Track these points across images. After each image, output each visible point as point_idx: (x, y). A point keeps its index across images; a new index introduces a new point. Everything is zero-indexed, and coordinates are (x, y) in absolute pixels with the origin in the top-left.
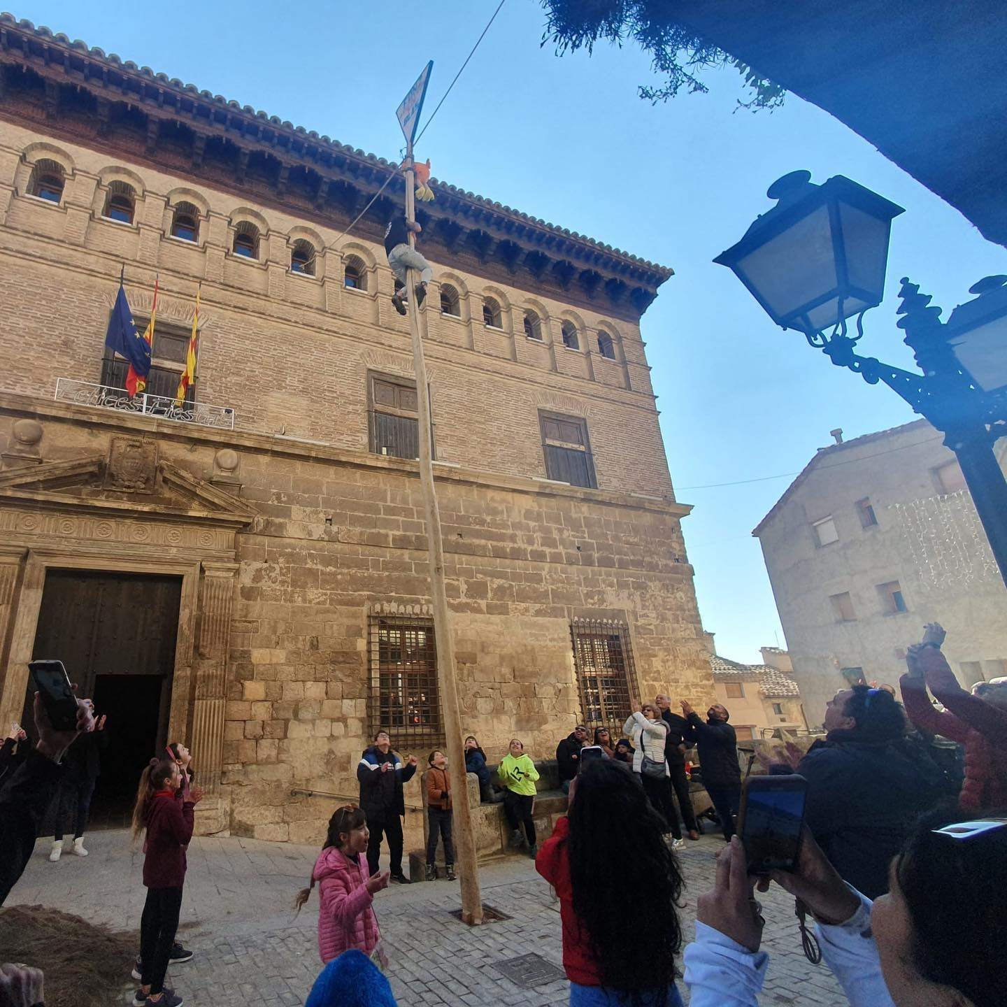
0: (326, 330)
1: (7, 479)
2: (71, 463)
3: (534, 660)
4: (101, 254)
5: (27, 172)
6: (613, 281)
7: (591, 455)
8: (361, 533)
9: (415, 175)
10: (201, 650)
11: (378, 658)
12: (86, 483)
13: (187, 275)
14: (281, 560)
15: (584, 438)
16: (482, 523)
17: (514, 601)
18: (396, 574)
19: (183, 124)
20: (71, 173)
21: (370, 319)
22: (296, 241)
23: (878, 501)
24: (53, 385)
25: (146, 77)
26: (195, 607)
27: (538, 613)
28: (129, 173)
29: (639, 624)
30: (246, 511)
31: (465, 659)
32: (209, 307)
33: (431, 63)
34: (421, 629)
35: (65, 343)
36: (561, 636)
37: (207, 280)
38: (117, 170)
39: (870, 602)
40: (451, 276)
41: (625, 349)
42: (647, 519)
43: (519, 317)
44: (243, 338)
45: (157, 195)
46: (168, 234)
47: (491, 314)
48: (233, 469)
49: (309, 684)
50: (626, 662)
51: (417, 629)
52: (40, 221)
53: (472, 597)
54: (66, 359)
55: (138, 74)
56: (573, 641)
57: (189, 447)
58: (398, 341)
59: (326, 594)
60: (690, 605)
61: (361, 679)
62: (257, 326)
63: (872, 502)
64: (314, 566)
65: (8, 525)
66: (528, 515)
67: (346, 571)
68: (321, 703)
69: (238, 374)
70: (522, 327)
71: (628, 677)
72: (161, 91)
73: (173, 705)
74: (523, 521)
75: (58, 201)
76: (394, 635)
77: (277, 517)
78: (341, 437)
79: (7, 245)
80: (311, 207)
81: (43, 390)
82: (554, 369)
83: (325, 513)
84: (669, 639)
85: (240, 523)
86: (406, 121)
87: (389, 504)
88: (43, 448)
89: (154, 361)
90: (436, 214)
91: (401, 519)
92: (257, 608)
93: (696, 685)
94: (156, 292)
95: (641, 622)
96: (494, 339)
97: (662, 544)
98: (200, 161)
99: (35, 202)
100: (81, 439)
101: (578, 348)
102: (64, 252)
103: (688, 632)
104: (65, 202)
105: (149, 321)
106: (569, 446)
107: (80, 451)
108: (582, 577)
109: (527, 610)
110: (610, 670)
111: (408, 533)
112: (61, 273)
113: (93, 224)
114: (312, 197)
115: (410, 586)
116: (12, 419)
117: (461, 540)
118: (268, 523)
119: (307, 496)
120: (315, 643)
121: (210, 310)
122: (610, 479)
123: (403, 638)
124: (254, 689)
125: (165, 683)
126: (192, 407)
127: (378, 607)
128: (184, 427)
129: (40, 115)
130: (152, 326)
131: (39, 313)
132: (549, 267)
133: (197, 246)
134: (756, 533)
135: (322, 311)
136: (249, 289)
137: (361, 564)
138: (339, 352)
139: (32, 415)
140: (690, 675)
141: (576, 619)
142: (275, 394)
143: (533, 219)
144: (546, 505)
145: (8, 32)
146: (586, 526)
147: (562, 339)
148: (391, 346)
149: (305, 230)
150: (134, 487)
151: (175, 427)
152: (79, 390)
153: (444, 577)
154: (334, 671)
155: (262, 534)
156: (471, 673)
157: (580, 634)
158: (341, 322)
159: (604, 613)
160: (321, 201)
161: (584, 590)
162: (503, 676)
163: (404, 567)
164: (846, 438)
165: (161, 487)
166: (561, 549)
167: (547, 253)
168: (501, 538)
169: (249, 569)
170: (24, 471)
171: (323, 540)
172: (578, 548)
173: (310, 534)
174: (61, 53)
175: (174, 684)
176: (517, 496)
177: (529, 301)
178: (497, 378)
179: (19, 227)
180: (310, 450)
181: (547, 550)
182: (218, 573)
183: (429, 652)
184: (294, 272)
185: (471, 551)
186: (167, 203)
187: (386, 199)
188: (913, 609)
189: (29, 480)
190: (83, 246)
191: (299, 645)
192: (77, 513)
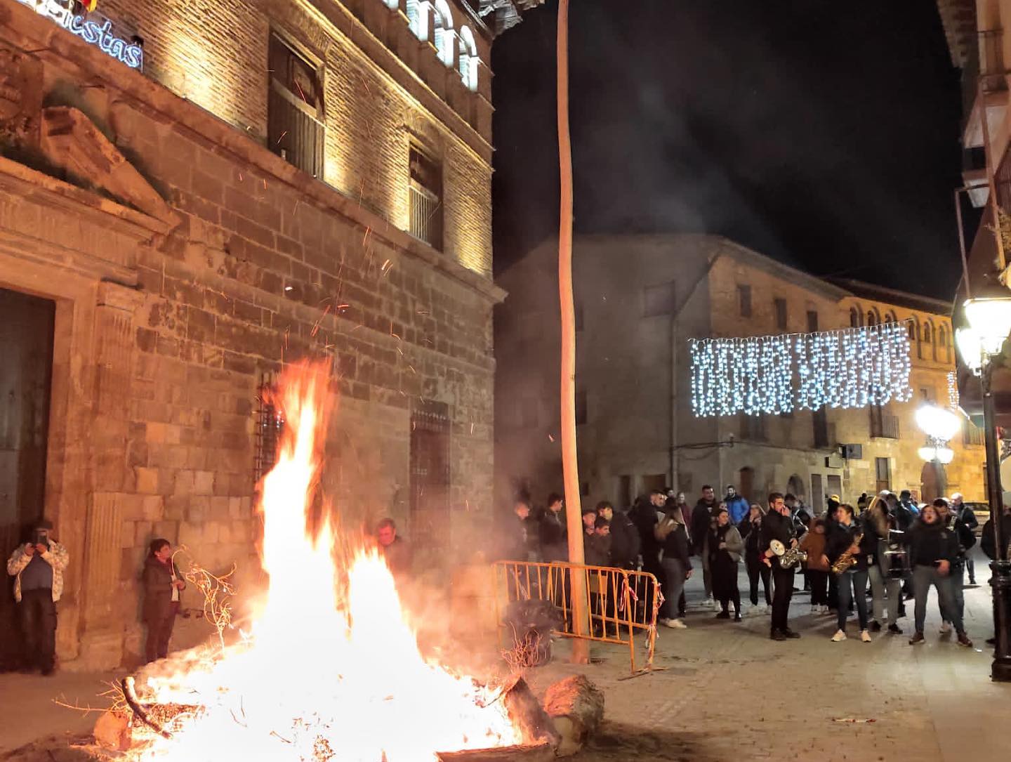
8: (259, 273)
17: (374, 384)
27: (391, 401)
29: (456, 421)
49: (199, 474)
56: (411, 436)
59: (220, 352)
64: (211, 312)
66: (392, 277)
67: (240, 322)
68: (209, 499)
74: (388, 284)
87: (282, 234)
91: (291, 258)
92: (153, 363)
95: (458, 419)
108: (424, 361)
109: (382, 396)
111: (297, 280)
118: (169, 237)
119: (206, 202)
120: (208, 420)
124: (149, 477)
127: (266, 377)
137: (255, 315)
141: (416, 411)
144: (407, 267)
146: (432, 300)
154: (224, 457)
159: (434, 406)
161: (424, 377)
166: (413, 325)
168: (371, 302)
172: (425, 326)
173: (210, 262)
181: (404, 324)
191: (194, 421)
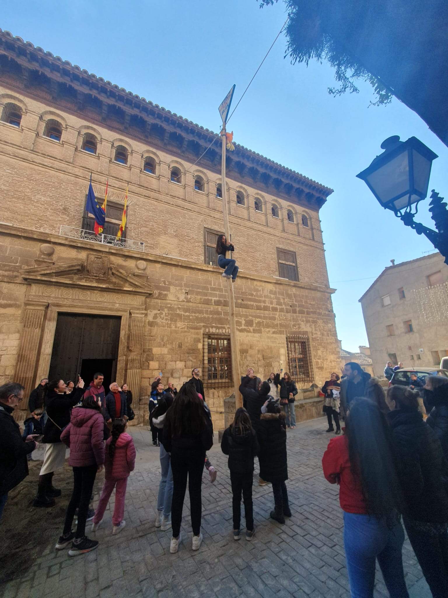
0: (186, 209)
1: (37, 271)
2: (68, 265)
3: (271, 352)
4: (81, 168)
5: (43, 125)
6: (309, 193)
7: (297, 267)
8: (201, 299)
9: (226, 138)
10: (130, 348)
11: (207, 351)
12: (76, 274)
13: (122, 180)
14: (166, 310)
15: (295, 260)
16: (252, 295)
17: (264, 328)
18: (215, 316)
19: (119, 108)
20: (65, 127)
21: (205, 205)
22: (173, 167)
23: (406, 289)
24: (59, 228)
25: (101, 82)
26: (127, 330)
27: (274, 333)
28: (94, 130)
29: (313, 337)
30: (150, 288)
31: (244, 352)
32: (132, 195)
33: (235, 85)
34: (226, 339)
35: (65, 209)
36: (283, 342)
37: (131, 183)
38: (88, 127)
39: (401, 328)
40: (241, 187)
41: (313, 223)
42: (319, 294)
43: (270, 207)
44: (148, 210)
45: (108, 141)
46: (113, 160)
47: (258, 205)
48: (144, 270)
49: (178, 362)
50: (308, 352)
51: (223, 339)
52: (51, 149)
53: (247, 326)
54: (65, 216)
55: (97, 80)
56: (287, 344)
57: (124, 259)
58: (218, 215)
59: (185, 325)
60: (334, 330)
61: (200, 360)
62: (154, 205)
63: (404, 289)
64: (180, 313)
65: (39, 293)
66: (271, 292)
67: (194, 315)
68: (183, 370)
69: (146, 227)
70: (271, 211)
71: (308, 358)
72: (108, 90)
73: (118, 372)
74: (269, 295)
75: (59, 140)
76: (214, 342)
77: (164, 291)
78: (192, 257)
79: (34, 160)
80: (179, 152)
81: (54, 231)
82: (284, 231)
83: (185, 290)
84: (325, 343)
85: (147, 293)
86: (223, 113)
87: (212, 286)
88: (55, 257)
89: (107, 219)
90: (235, 158)
91: (218, 293)
92: (155, 330)
93: (334, 361)
94: (107, 187)
95: (314, 336)
96: (260, 216)
97: (324, 305)
98: (128, 126)
99: (48, 140)
100: (73, 254)
101: (293, 222)
102: (63, 166)
103: (332, 340)
104: (63, 141)
105: (104, 200)
106: (289, 263)
107: (72, 259)
108: (292, 318)
109: (269, 331)
110: (301, 355)
111: (221, 299)
112: (62, 176)
113: (77, 153)
114: (180, 147)
115: (221, 321)
116: (40, 244)
117: (243, 302)
118: (160, 294)
119: (177, 282)
120: (180, 345)
121: (133, 197)
122: (304, 278)
123: (218, 343)
124: (154, 364)
125: (114, 363)
126: (125, 241)
127: (207, 330)
128: (121, 250)
129: (49, 97)
130: (105, 203)
131: (51, 194)
132: (283, 186)
133: (127, 167)
134: (360, 301)
135: (184, 200)
136: (151, 188)
137: (201, 312)
138: (192, 219)
139: (49, 242)
140: (332, 357)
141: (289, 335)
142: (163, 237)
143: (277, 164)
144: (278, 288)
145: (31, 52)
146: (294, 297)
147: (287, 218)
148: (214, 217)
149: (177, 162)
150: (98, 276)
151: (117, 250)
152: (72, 231)
153: (235, 317)
154: (188, 357)
155: (157, 298)
156: (246, 357)
157: (290, 341)
158: (193, 206)
159: (300, 333)
160: (184, 149)
161: (292, 323)
162: (259, 358)
163: (218, 313)
164: (396, 263)
165: (111, 277)
166: (284, 306)
167: (283, 180)
168: (260, 301)
169: (151, 314)
170: (46, 268)
171: (184, 301)
172: (291, 306)
173: (178, 298)
174: (59, 67)
175: (118, 363)
176: (267, 284)
177: (274, 200)
178: (259, 233)
179: (40, 152)
180: (179, 262)
181: (278, 307)
182: (137, 315)
183: (228, 349)
184: (172, 181)
185: (247, 307)
186: (113, 145)
187: (213, 150)
188: (416, 331)
189: (48, 272)
190: (72, 163)
191: (174, 346)
192: (72, 288)
